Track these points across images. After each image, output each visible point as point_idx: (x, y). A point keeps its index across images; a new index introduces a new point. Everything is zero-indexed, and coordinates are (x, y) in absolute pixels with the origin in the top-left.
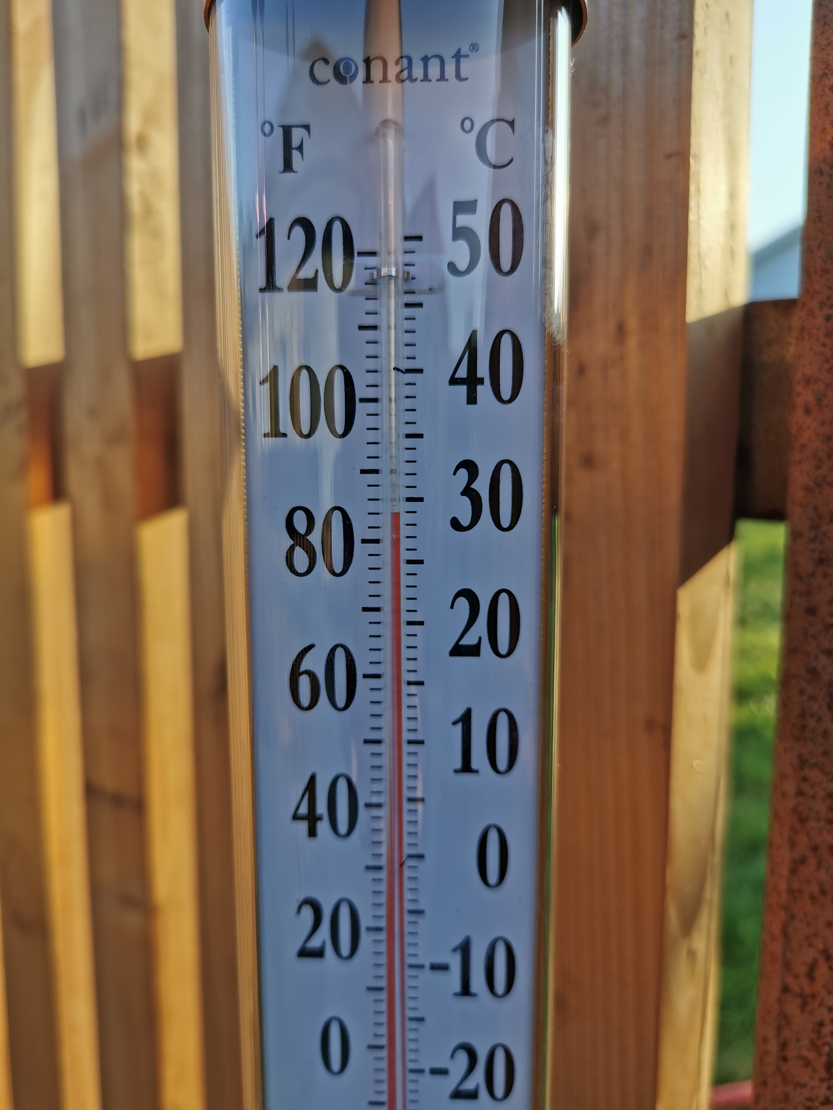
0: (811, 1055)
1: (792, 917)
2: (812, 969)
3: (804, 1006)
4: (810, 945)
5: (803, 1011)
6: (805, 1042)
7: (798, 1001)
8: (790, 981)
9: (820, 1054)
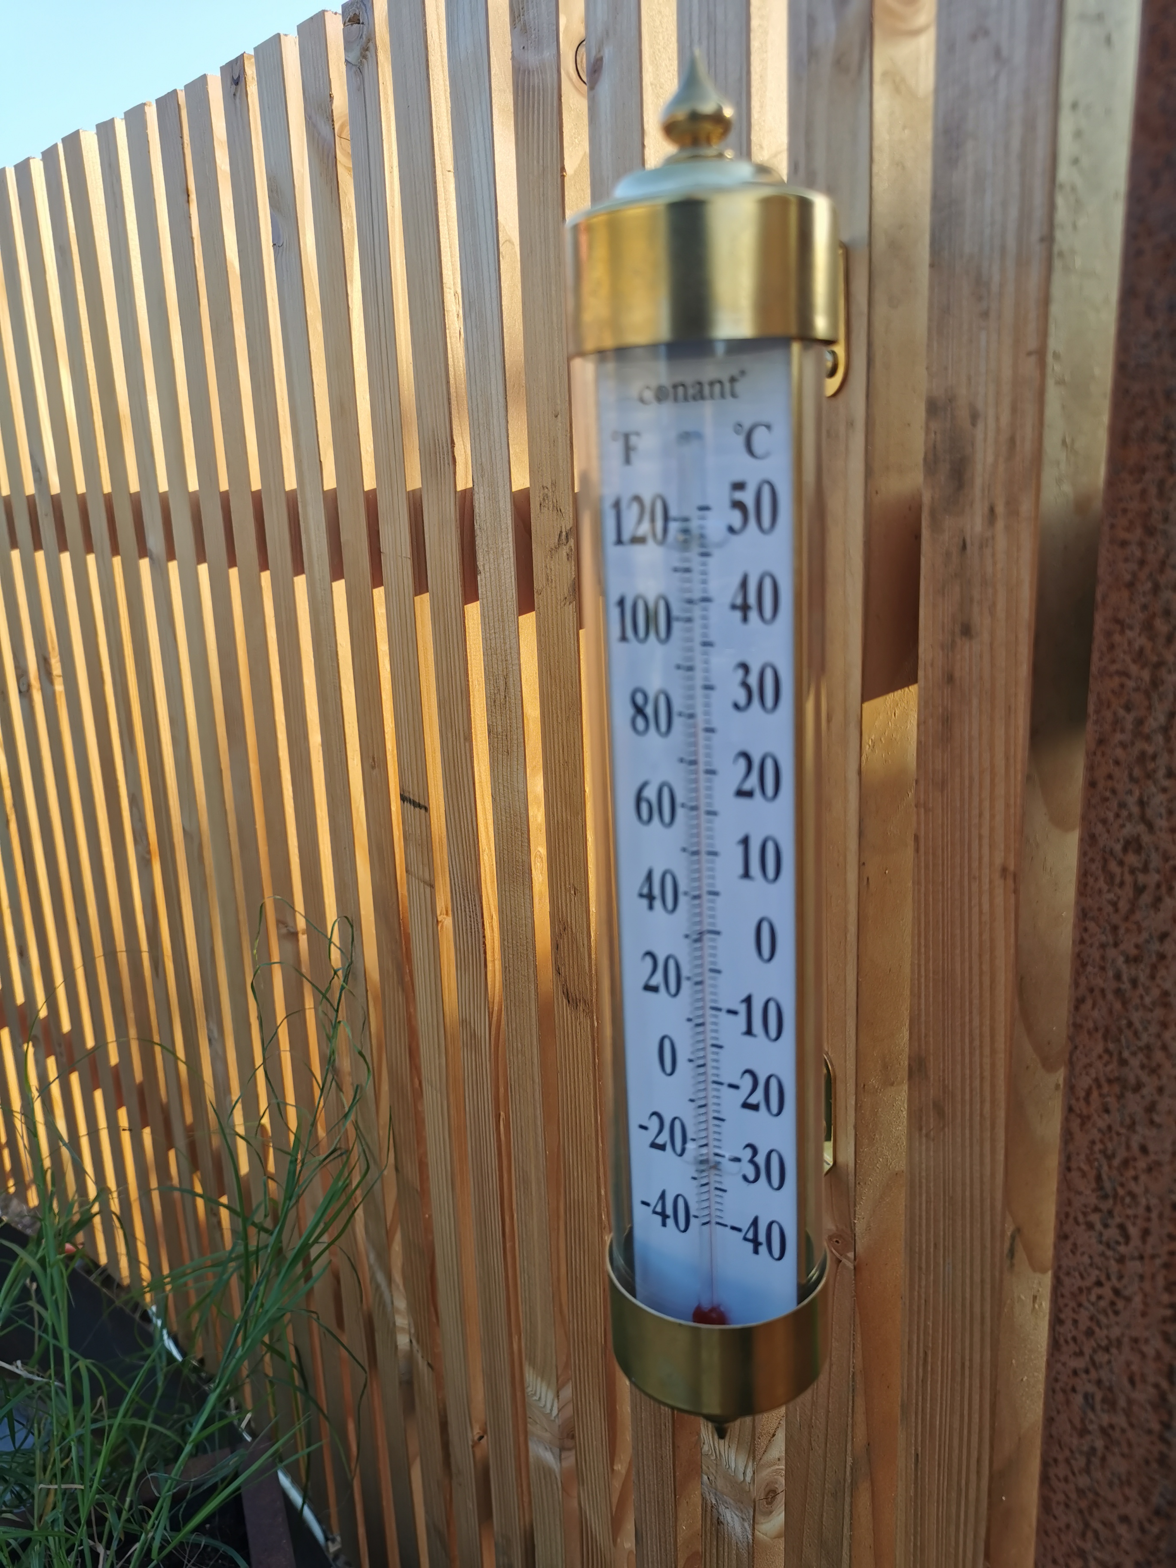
0: (1085, 1167)
1: (1076, 1048)
2: (1088, 1093)
3: (1083, 1124)
4: (1087, 1074)
5: (1081, 1130)
6: (1082, 1157)
7: (1079, 1121)
8: (1073, 1102)
9: (1092, 1168)
